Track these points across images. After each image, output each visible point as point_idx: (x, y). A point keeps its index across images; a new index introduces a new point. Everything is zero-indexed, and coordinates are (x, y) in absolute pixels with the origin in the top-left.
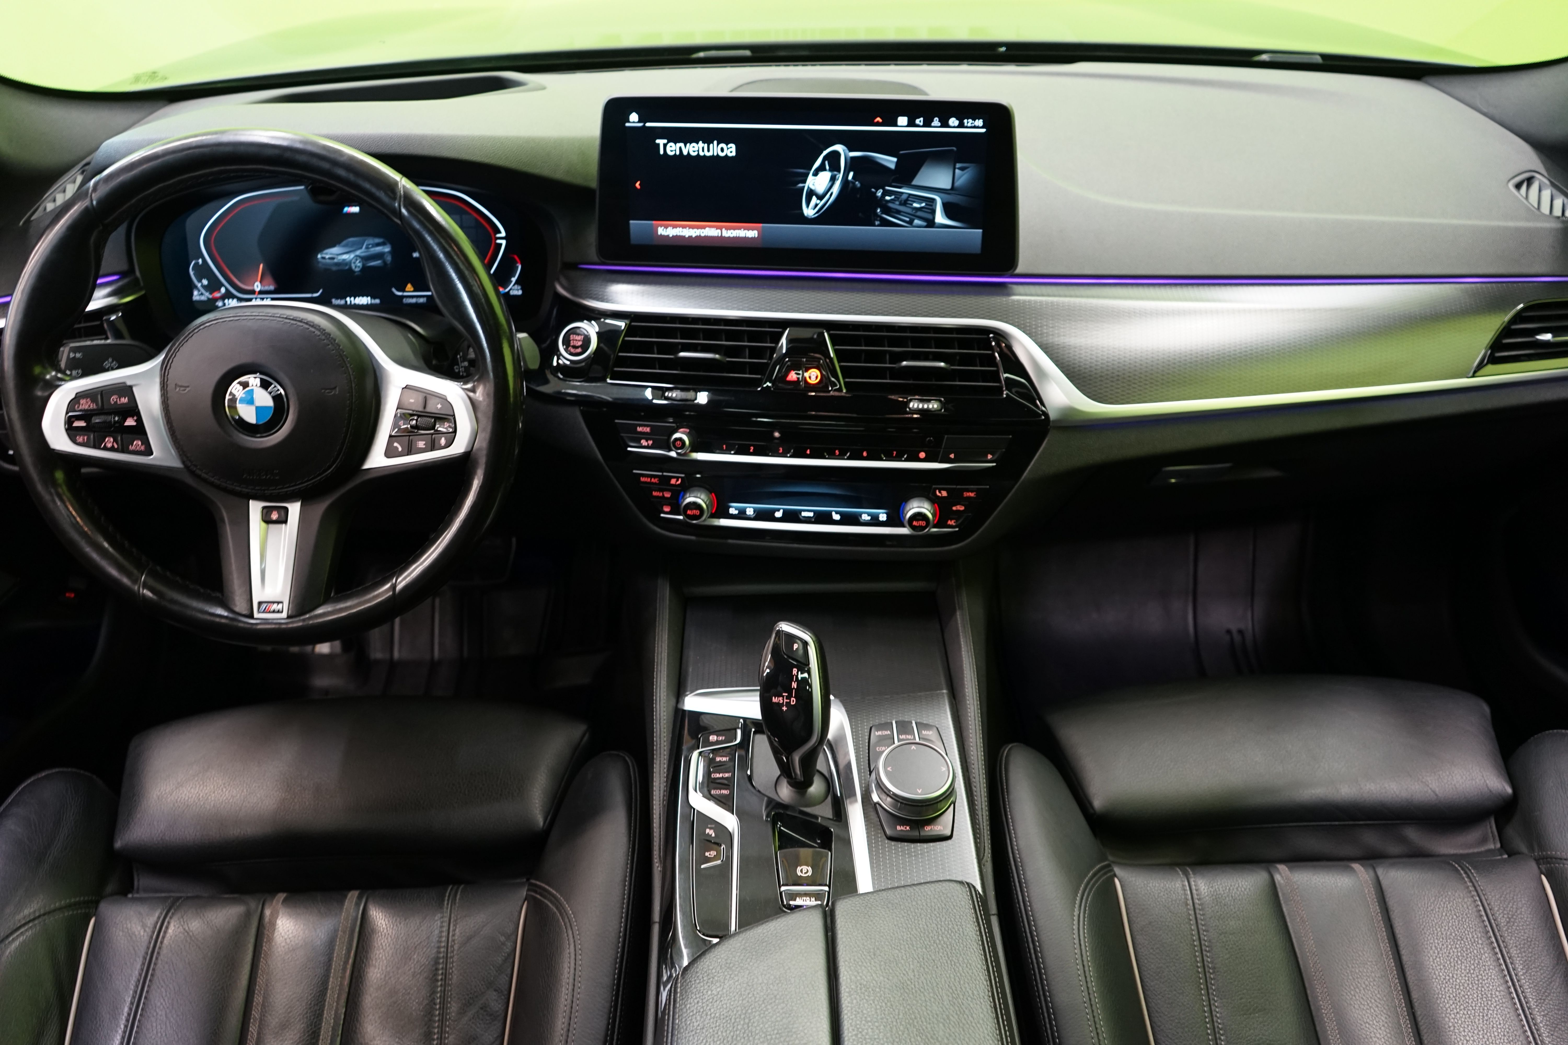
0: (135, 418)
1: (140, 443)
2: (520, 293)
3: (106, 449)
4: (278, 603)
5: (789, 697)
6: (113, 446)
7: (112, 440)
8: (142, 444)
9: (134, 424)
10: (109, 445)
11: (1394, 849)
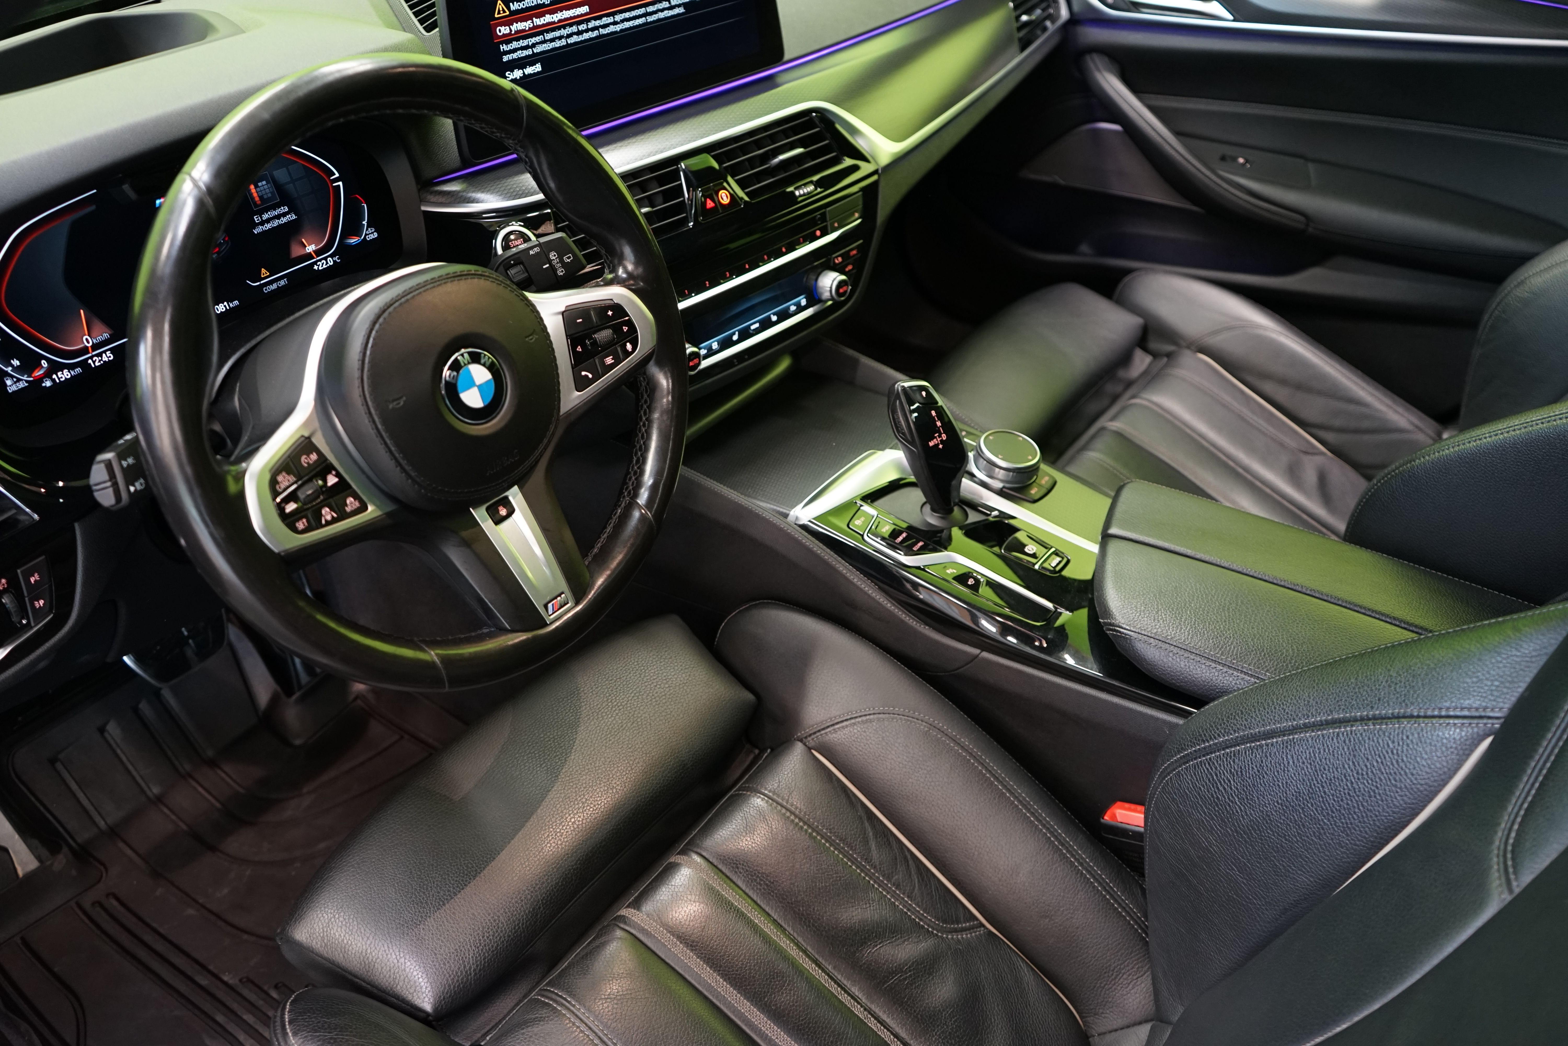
0: (334, 473)
1: (352, 499)
2: (376, 235)
3: (328, 523)
4: (560, 595)
5: (940, 436)
6: (333, 516)
7: (327, 509)
8: (355, 500)
9: (336, 480)
10: (329, 518)
11: (1119, 388)
